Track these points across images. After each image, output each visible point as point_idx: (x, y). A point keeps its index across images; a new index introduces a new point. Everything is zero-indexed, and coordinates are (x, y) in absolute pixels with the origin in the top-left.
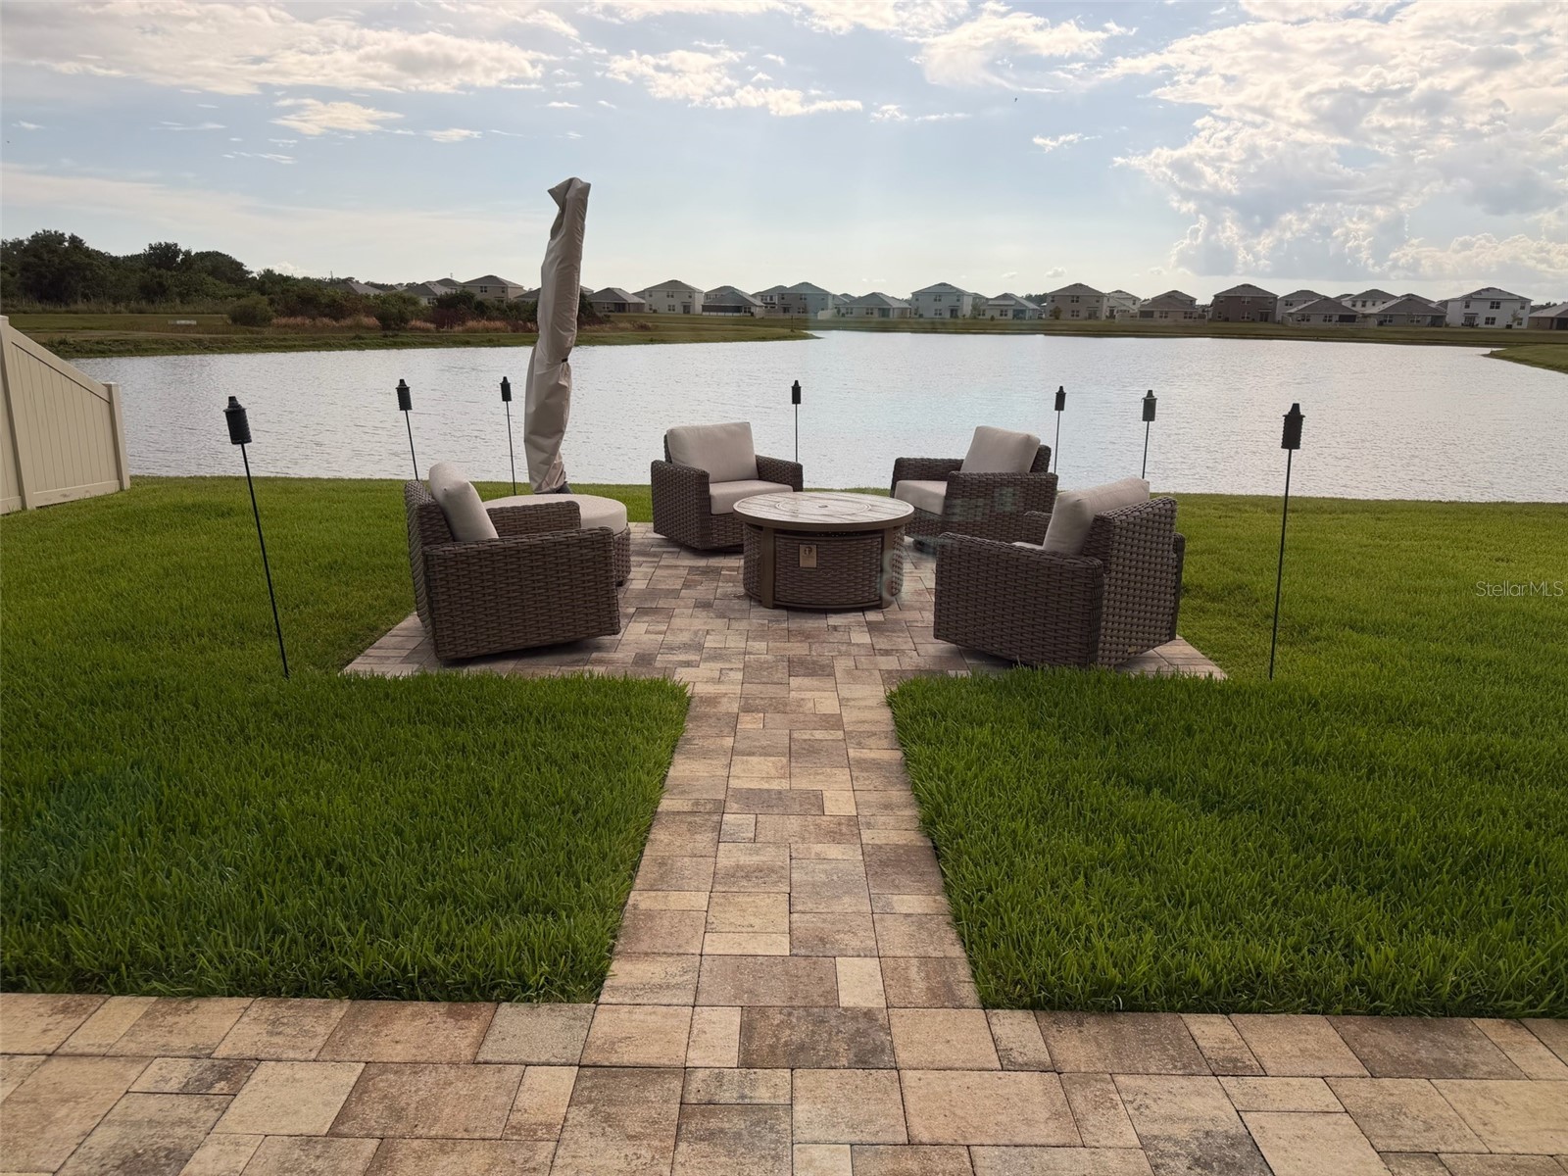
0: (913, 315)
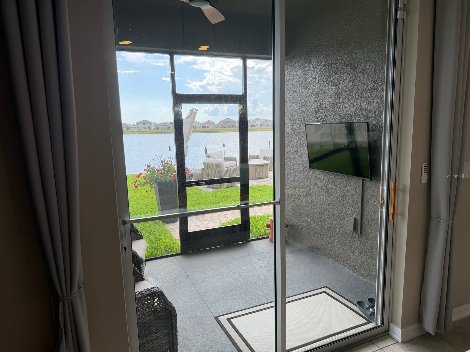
0: (137, 129)
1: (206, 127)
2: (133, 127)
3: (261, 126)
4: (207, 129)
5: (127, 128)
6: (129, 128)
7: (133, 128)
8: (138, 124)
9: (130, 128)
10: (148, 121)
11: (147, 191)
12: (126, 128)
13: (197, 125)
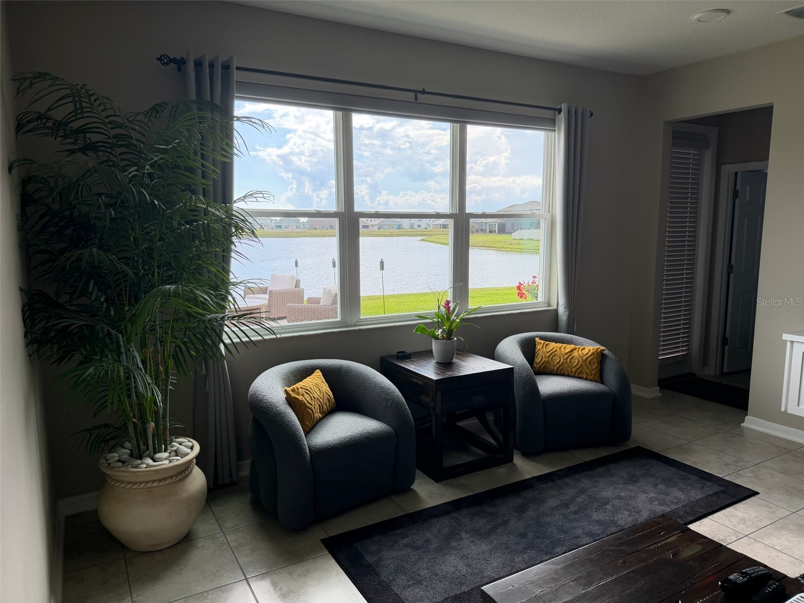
1: (283, 227)
3: (379, 228)
4: (284, 230)
13: (267, 224)
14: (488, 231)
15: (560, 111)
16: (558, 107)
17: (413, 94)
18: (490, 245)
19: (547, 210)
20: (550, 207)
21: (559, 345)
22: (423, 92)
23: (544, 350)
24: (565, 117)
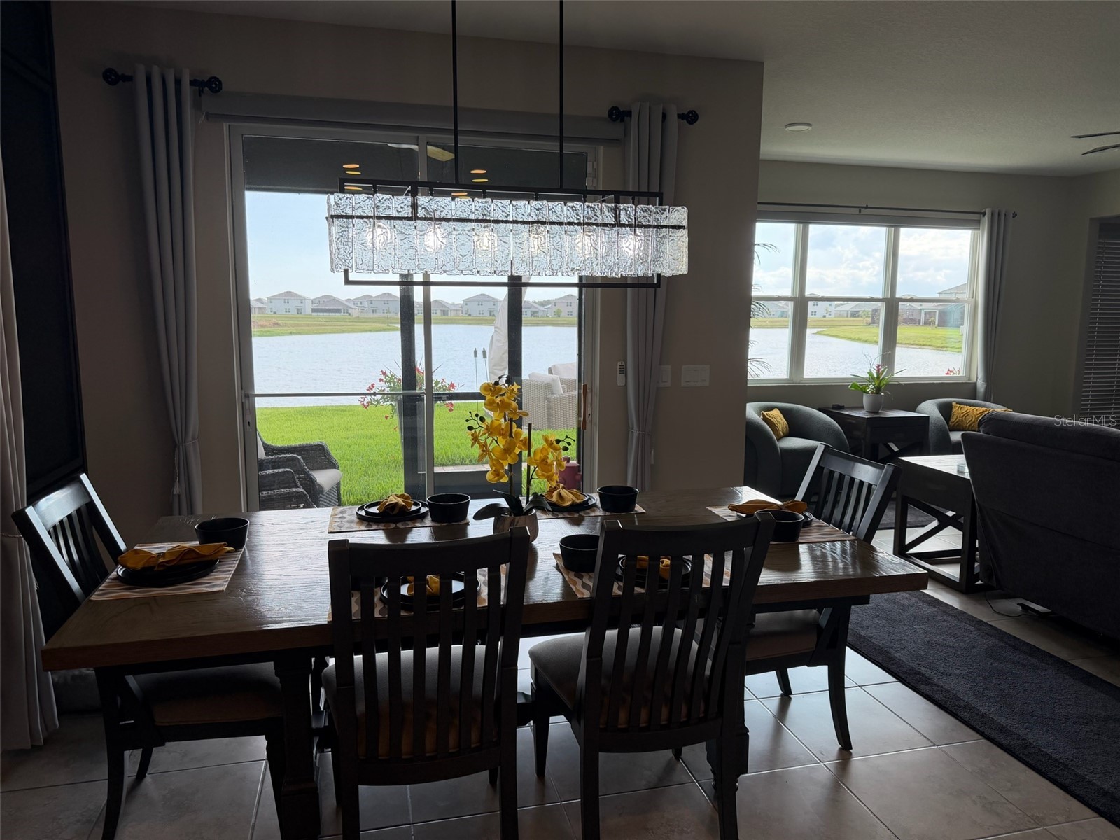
0: (464, 315)
2: (457, 310)
5: (444, 311)
6: (448, 311)
7: (455, 312)
8: (468, 303)
9: (449, 313)
10: (491, 297)
11: (386, 417)
12: (441, 311)
14: (922, 323)
15: (984, 214)
16: (983, 211)
17: (858, 209)
18: (924, 343)
19: (971, 296)
20: (974, 293)
21: (972, 408)
22: (867, 207)
23: (959, 411)
24: (988, 220)
